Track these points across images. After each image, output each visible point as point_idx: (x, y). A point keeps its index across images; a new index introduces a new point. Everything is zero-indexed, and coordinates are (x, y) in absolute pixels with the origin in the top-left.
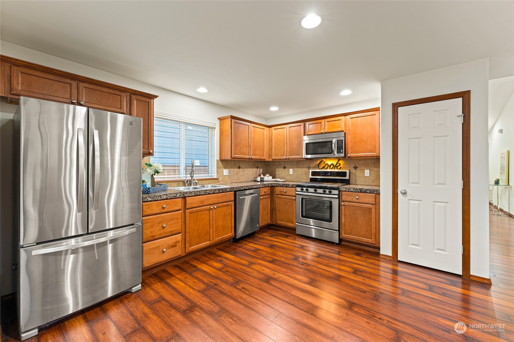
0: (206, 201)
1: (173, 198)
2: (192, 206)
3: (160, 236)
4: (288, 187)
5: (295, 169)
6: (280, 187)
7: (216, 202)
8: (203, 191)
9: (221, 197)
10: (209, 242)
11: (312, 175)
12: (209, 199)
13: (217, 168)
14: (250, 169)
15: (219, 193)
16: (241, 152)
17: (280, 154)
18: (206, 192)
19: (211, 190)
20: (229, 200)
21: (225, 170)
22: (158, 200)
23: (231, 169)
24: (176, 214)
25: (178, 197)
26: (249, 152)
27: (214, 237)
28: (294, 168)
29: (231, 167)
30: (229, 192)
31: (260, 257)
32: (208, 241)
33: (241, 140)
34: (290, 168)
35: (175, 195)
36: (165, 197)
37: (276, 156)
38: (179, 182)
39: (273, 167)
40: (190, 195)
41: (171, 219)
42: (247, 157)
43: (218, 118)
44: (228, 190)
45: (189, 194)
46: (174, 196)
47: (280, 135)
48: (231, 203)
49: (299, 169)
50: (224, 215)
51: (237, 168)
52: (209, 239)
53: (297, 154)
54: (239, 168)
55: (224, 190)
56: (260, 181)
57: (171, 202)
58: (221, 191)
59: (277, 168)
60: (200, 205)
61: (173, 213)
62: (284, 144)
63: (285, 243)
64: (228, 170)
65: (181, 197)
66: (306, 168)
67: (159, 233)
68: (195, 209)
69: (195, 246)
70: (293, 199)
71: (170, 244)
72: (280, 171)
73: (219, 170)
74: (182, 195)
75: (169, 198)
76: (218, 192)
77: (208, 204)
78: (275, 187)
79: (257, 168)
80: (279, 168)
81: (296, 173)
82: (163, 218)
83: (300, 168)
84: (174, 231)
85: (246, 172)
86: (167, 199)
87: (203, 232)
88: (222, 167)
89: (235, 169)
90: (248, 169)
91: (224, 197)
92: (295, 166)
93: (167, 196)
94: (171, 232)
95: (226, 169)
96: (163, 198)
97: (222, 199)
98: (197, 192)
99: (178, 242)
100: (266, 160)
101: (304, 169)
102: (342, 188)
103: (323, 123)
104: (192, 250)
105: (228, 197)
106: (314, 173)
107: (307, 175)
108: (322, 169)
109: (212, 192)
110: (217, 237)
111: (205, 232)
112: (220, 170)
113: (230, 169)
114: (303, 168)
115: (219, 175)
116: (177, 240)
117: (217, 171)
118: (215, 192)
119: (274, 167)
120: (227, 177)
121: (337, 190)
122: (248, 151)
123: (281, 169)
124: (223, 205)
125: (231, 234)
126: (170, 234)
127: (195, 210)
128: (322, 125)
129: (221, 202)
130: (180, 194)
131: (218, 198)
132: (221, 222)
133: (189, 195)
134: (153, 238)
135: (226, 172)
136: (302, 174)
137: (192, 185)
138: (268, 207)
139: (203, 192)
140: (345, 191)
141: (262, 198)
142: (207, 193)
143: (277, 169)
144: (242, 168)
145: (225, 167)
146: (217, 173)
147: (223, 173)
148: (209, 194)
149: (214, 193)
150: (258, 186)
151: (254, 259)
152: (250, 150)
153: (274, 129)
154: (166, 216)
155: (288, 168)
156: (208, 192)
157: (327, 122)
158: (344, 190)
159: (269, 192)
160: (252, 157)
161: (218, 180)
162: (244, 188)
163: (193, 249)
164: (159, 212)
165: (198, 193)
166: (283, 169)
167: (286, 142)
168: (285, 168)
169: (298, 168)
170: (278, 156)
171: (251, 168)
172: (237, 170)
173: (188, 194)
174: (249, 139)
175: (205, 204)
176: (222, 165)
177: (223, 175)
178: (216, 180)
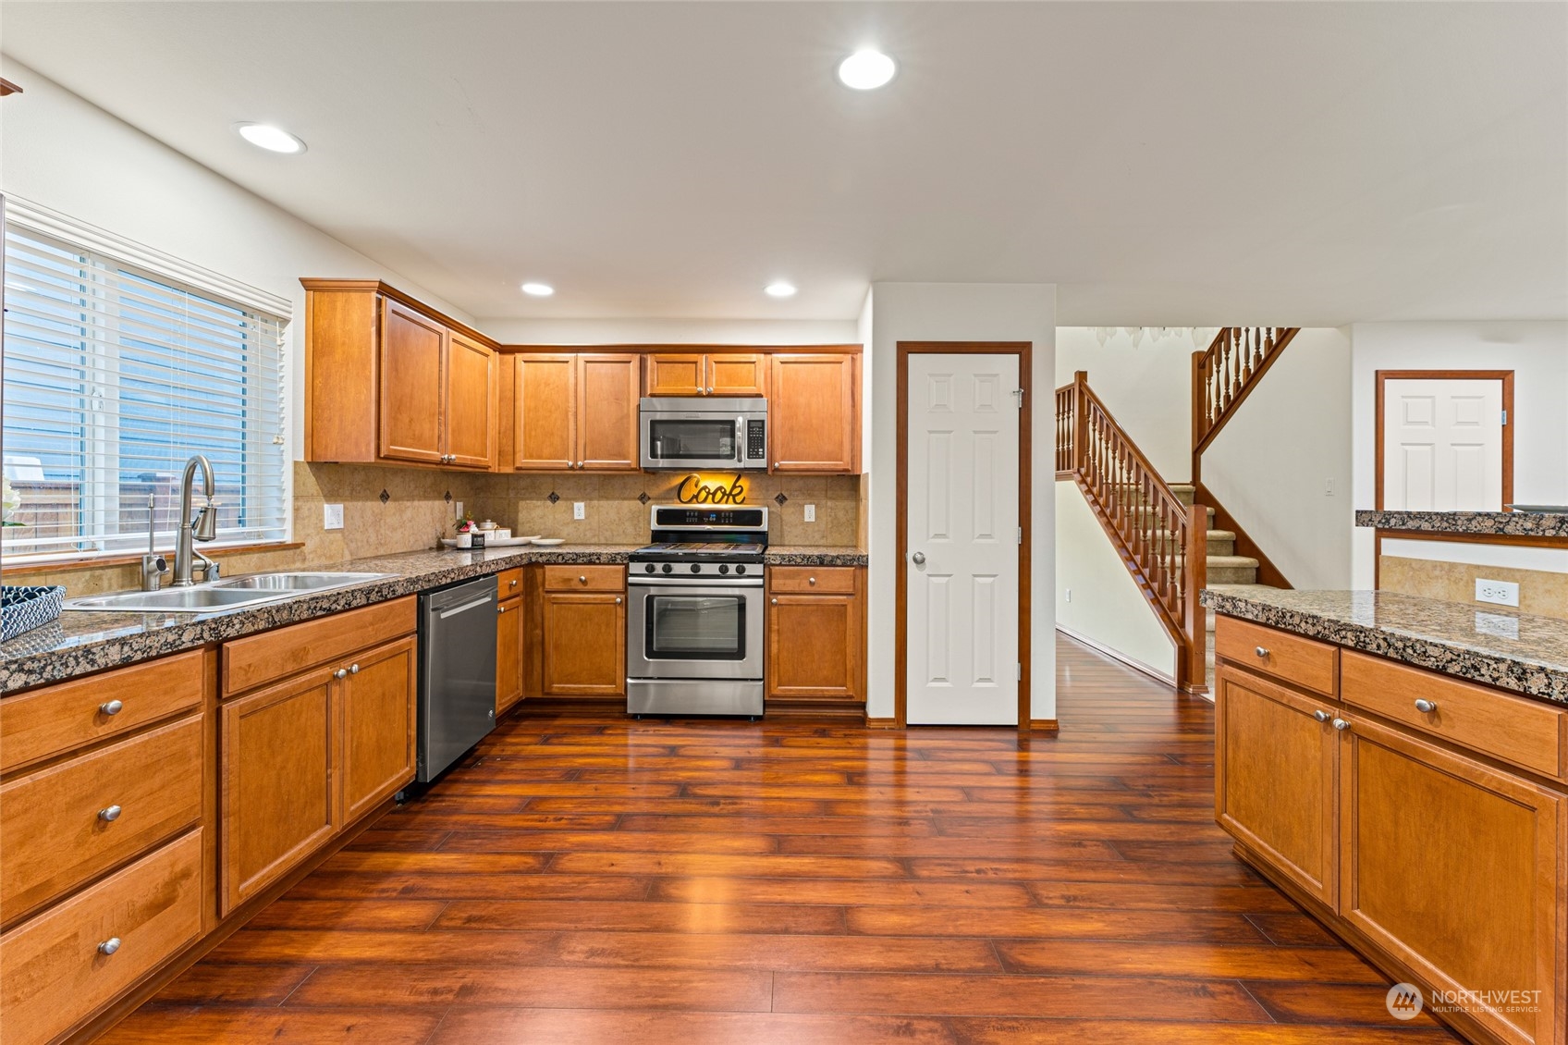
0: (314, 649)
1: (159, 657)
2: (255, 681)
4: (594, 563)
5: (595, 503)
6: (565, 563)
7: (352, 647)
8: (304, 601)
9: (371, 624)
10: (328, 827)
11: (660, 522)
12: (326, 637)
13: (296, 498)
14: (424, 504)
15: (367, 605)
16: (414, 435)
17: (546, 452)
18: (315, 607)
19: (339, 594)
20: (399, 632)
21: (327, 508)
22: (70, 679)
23: (355, 503)
24: (174, 733)
25: (190, 645)
26: (439, 437)
27: (347, 801)
28: (591, 499)
29: (354, 496)
30: (402, 596)
31: (563, 821)
32: (320, 827)
33: (413, 385)
34: (577, 500)
35: (171, 638)
36: (115, 655)
37: (531, 457)
38: (98, 573)
39: (508, 494)
40: (249, 628)
41: (147, 767)
42: (435, 455)
43: (303, 281)
44: (400, 591)
45: (242, 623)
46: (166, 643)
47: (547, 384)
48: (406, 645)
49: (610, 502)
50: (384, 694)
51: (376, 500)
52: (324, 814)
53: (614, 455)
54: (385, 497)
55: (385, 592)
56: (470, 546)
57: (147, 678)
58: (373, 597)
59: (523, 499)
60: (290, 668)
61: (159, 731)
62: (567, 416)
63: (609, 751)
64: (340, 507)
65: (202, 642)
66: (634, 499)
67: (75, 861)
68: (269, 691)
69: (264, 866)
70: (616, 603)
71: (141, 902)
72: (534, 511)
73: (305, 507)
74: (206, 635)
75: (138, 656)
76: (364, 601)
77: (321, 658)
78: (543, 567)
79: (448, 497)
80: (531, 499)
81: (596, 517)
82: (100, 773)
83: (614, 498)
84: (165, 823)
85: (408, 514)
86: (127, 663)
87: (302, 790)
88: (315, 494)
89: (369, 504)
90: (416, 503)
91: (385, 620)
92: (596, 493)
93: (126, 648)
94: (149, 832)
95: (335, 501)
96: (101, 662)
97: (378, 631)
98: (278, 609)
99: (185, 874)
100: (490, 470)
101: (626, 502)
102: (772, 557)
103: (702, 364)
104: (253, 892)
105: (398, 620)
106: (664, 516)
107: (635, 522)
108: (690, 502)
109: (342, 602)
110: (357, 796)
111: (307, 789)
112: (308, 505)
113: (350, 504)
114: (624, 499)
115: (304, 528)
116: (179, 866)
117: (296, 510)
118: (354, 603)
119: (512, 495)
120: (339, 536)
121: (760, 563)
122: (436, 431)
123: (539, 503)
124: (379, 653)
125: (408, 769)
126: (142, 846)
127: (265, 698)
128: (701, 370)
129: (372, 642)
130: (199, 628)
131: (361, 628)
132: (371, 729)
133: (244, 631)
134: (38, 902)
135: (332, 515)
136: (620, 519)
137: (186, 578)
138: (517, 642)
139: (305, 606)
140: (780, 565)
141: (502, 609)
142: (319, 613)
143: (522, 504)
144: (396, 500)
145: (332, 496)
146: (296, 518)
147: (322, 521)
148: (330, 612)
149: (347, 608)
150: (493, 566)
151: (546, 835)
152: (443, 428)
153: (525, 362)
154: (120, 754)
155: (567, 499)
156: (326, 605)
157: (716, 362)
158: (778, 562)
159: (520, 588)
160: (453, 457)
161: (298, 551)
162: (452, 575)
163: (258, 883)
164: (76, 741)
165: (285, 614)
166: (549, 503)
167: (572, 410)
168: (554, 498)
169: (607, 499)
170: (540, 457)
171: (426, 498)
172: (377, 505)
173: (237, 626)
174: (440, 387)
175: (311, 662)
176: (318, 488)
177: (322, 528)
178: (291, 552)
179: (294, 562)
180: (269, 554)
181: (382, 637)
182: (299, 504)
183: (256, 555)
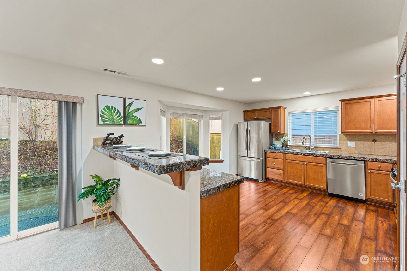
0: (299, 159)
1: (278, 153)
2: (290, 159)
3: (273, 168)
7: (307, 161)
9: (311, 159)
12: (301, 158)
13: (339, 140)
15: (309, 156)
16: (356, 127)
18: (298, 153)
19: (302, 153)
20: (320, 162)
21: (349, 142)
22: (272, 152)
23: (360, 142)
24: (280, 160)
27: (306, 182)
29: (359, 140)
30: (319, 157)
32: (300, 182)
36: (275, 151)
41: (278, 162)
42: (368, 131)
48: (322, 165)
50: (315, 171)
51: (370, 141)
54: (374, 141)
58: (310, 155)
60: (295, 160)
64: (354, 142)
67: (273, 166)
68: (292, 161)
69: (291, 180)
71: (278, 173)
73: (342, 142)
74: (283, 152)
82: (275, 160)
84: (280, 168)
86: (276, 153)
87: (297, 175)
88: (345, 139)
89: (366, 142)
91: (315, 159)
94: (278, 168)
95: (352, 141)
97: (313, 160)
99: (282, 174)
105: (319, 160)
110: (308, 183)
112: (343, 142)
113: (358, 142)
115: (342, 146)
116: (281, 173)
117: (340, 142)
118: (306, 155)
120: (354, 148)
122: (369, 125)
124: (313, 164)
125: (323, 187)
129: (311, 162)
131: (309, 159)
132: (312, 175)
133: (287, 153)
134: (271, 167)
135: (351, 144)
137: (310, 149)
141: (369, 171)
144: (380, 141)
145: (350, 140)
146: (340, 144)
148: (301, 155)
149: (304, 155)
152: (372, 124)
156: (300, 153)
160: (376, 131)
161: (340, 149)
162: (339, 157)
164: (273, 157)
165: (293, 153)
172: (370, 143)
174: (370, 115)
175: (298, 160)
176: (346, 138)
177: (348, 146)
178: (338, 149)
179: (339, 151)
180: (332, 149)
181: (314, 162)
182: (340, 141)
183: (329, 149)
